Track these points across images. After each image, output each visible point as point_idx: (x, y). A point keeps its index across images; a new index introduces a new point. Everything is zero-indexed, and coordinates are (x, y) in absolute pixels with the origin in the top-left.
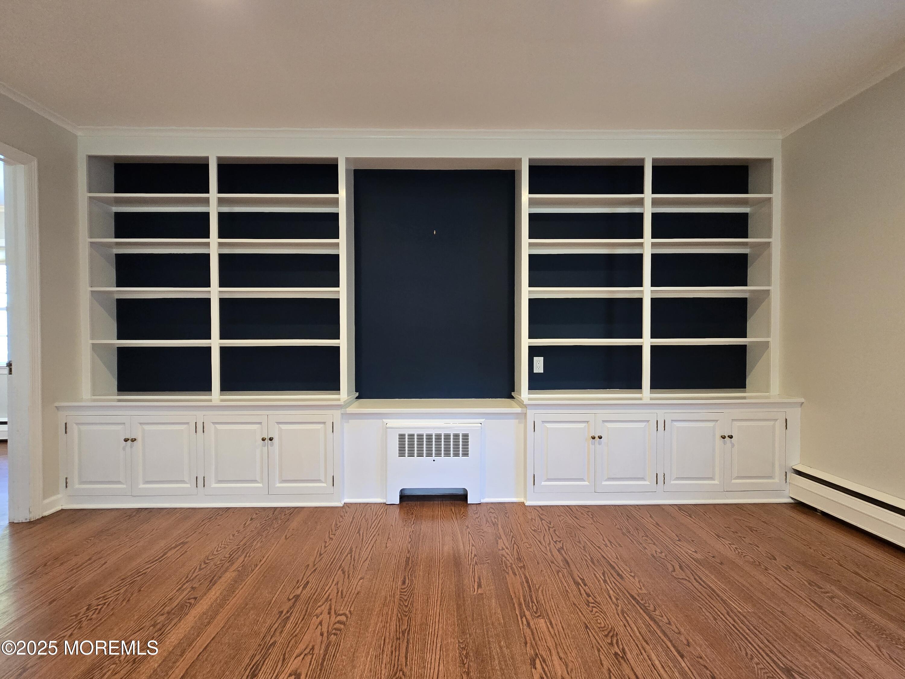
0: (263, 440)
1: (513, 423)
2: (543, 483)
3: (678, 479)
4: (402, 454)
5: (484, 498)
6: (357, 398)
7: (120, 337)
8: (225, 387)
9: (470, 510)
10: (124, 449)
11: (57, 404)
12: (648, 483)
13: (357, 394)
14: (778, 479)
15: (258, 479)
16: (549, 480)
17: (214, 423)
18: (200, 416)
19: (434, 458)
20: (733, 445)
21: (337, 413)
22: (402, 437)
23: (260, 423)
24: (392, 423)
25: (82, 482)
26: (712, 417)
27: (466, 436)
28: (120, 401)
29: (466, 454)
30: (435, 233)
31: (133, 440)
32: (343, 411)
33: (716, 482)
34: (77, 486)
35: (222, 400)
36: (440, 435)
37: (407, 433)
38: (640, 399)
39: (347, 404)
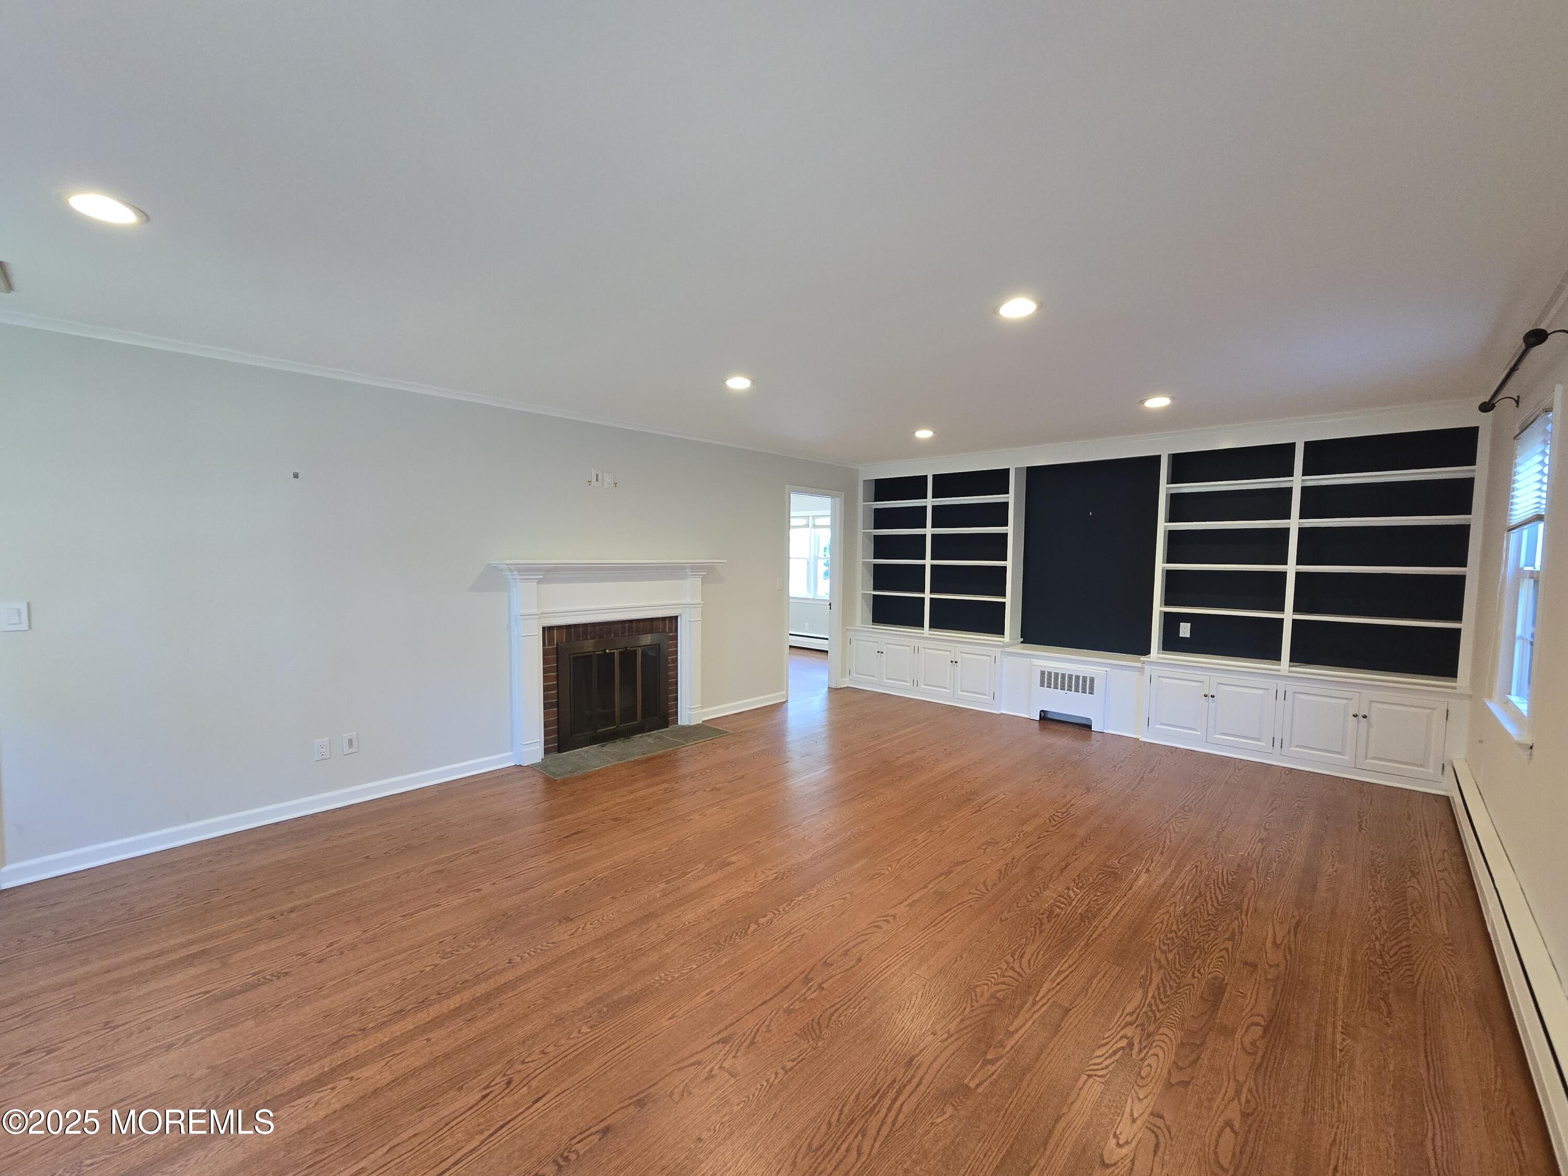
0: (952, 662)
1: (1136, 674)
2: (1157, 726)
3: (1298, 746)
4: (1042, 685)
5: (1107, 729)
6: (1022, 642)
7: (875, 589)
8: (932, 626)
9: (1094, 736)
10: (877, 657)
11: (847, 627)
12: (1264, 744)
13: (1022, 640)
14: (1432, 770)
15: (948, 687)
16: (1162, 724)
17: (924, 648)
18: (916, 642)
19: (1066, 691)
20: (1370, 726)
21: (999, 650)
22: (1043, 673)
23: (950, 651)
24: (1037, 662)
25: (857, 673)
26: (1349, 695)
27: (1092, 680)
28: (873, 628)
29: (1092, 693)
30: (1091, 514)
31: (882, 653)
32: (1002, 649)
33: (1346, 758)
34: (854, 675)
35: (930, 634)
36: (1072, 675)
37: (1046, 670)
38: (1279, 670)
39: (1009, 645)
